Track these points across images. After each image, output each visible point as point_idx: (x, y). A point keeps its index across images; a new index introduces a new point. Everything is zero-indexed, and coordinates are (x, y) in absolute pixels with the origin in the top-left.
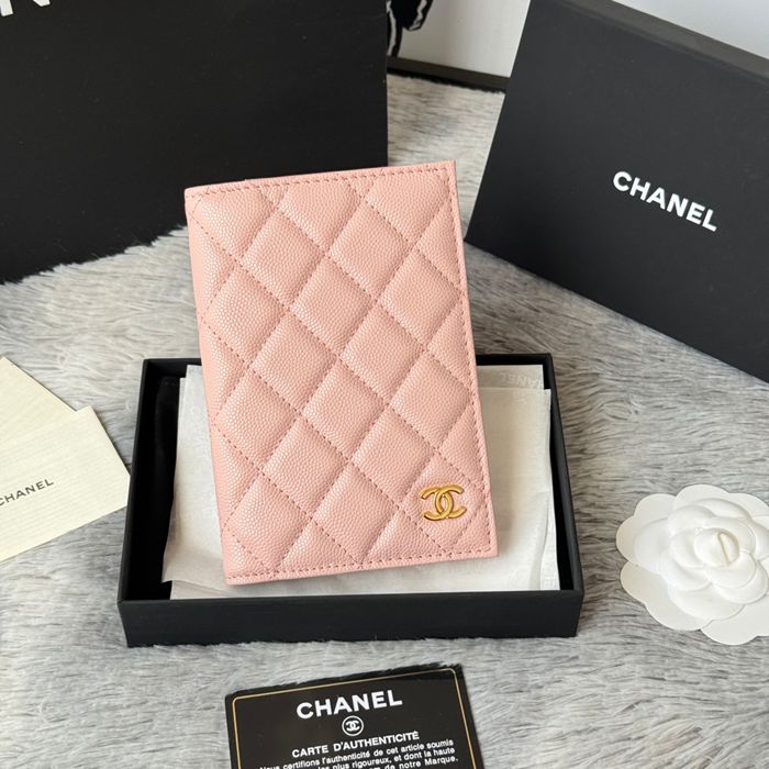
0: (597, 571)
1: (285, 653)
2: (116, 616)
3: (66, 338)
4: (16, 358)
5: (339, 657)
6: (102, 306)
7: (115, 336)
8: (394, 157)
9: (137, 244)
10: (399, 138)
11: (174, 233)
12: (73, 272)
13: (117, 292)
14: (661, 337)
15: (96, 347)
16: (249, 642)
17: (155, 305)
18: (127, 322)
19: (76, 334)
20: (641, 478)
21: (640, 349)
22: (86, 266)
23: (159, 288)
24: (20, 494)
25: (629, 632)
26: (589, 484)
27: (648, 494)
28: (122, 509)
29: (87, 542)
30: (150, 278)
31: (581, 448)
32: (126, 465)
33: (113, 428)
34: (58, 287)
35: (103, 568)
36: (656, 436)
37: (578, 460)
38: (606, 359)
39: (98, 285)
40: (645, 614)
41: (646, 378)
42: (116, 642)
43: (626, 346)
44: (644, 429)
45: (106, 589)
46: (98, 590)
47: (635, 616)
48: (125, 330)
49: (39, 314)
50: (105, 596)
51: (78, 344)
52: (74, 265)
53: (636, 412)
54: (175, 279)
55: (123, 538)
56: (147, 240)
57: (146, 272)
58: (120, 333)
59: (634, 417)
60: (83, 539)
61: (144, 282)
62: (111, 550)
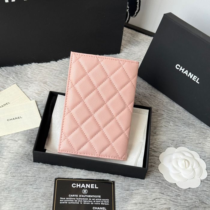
0: (153, 164)
1: (72, 170)
2: (32, 154)
3: (32, 82)
4: (19, 85)
5: (84, 174)
6: (42, 75)
7: (44, 83)
8: (122, 49)
9: (53, 61)
10: (125, 44)
11: (63, 59)
12: (36, 65)
13: (46, 72)
14: (181, 108)
15: (38, 85)
16: (63, 166)
17: (55, 77)
18: (47, 80)
19: (34, 81)
20: (168, 143)
21: (175, 110)
22: (40, 64)
23: (57, 73)
24: (14, 119)
25: (158, 181)
26: (155, 142)
27: (170, 147)
28: (38, 127)
30: (55, 70)
31: (155, 132)
32: (41, 116)
33: (39, 106)
34: (32, 68)
35: (31, 141)
36: (174, 133)
37: (154, 135)
38: (166, 111)
39: (42, 69)
40: (163, 177)
41: (175, 117)
42: (31, 160)
43: (172, 108)
44: (172, 130)
45: (31, 147)
46: (29, 146)
47: (160, 177)
48: (46, 82)
49: (26, 75)
50: (30, 148)
51: (34, 84)
52: (37, 63)
53: (171, 126)
54: (61, 71)
55: (37, 135)
56: (56, 60)
57: (55, 68)
58: (45, 83)
59: (170, 127)
60: (27, 133)
61: (54, 71)
62: (34, 137)
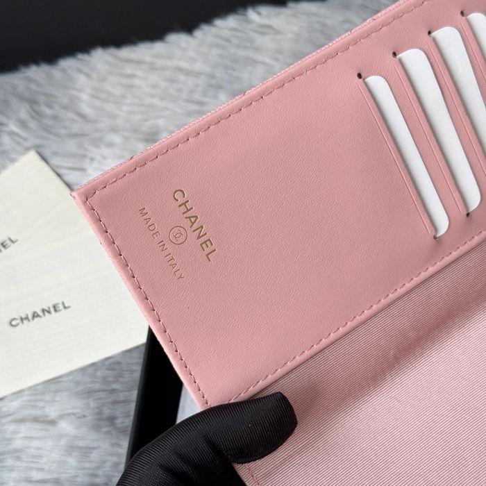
3: (98, 135)
4: (47, 153)
6: (137, 101)
12: (111, 59)
13: (154, 86)
17: (191, 107)
18: (161, 123)
19: (107, 132)
22: (126, 52)
23: (197, 86)
24: (35, 315)
28: (138, 347)
29: (97, 386)
30: (188, 73)
34: (95, 75)
35: (111, 419)
39: (134, 76)
46: (105, 445)
49: (71, 106)
50: (111, 453)
51: (110, 145)
52: (113, 50)
54: (214, 77)
56: (188, 26)
57: (184, 65)
60: (95, 382)
61: (182, 78)
62: (123, 396)
